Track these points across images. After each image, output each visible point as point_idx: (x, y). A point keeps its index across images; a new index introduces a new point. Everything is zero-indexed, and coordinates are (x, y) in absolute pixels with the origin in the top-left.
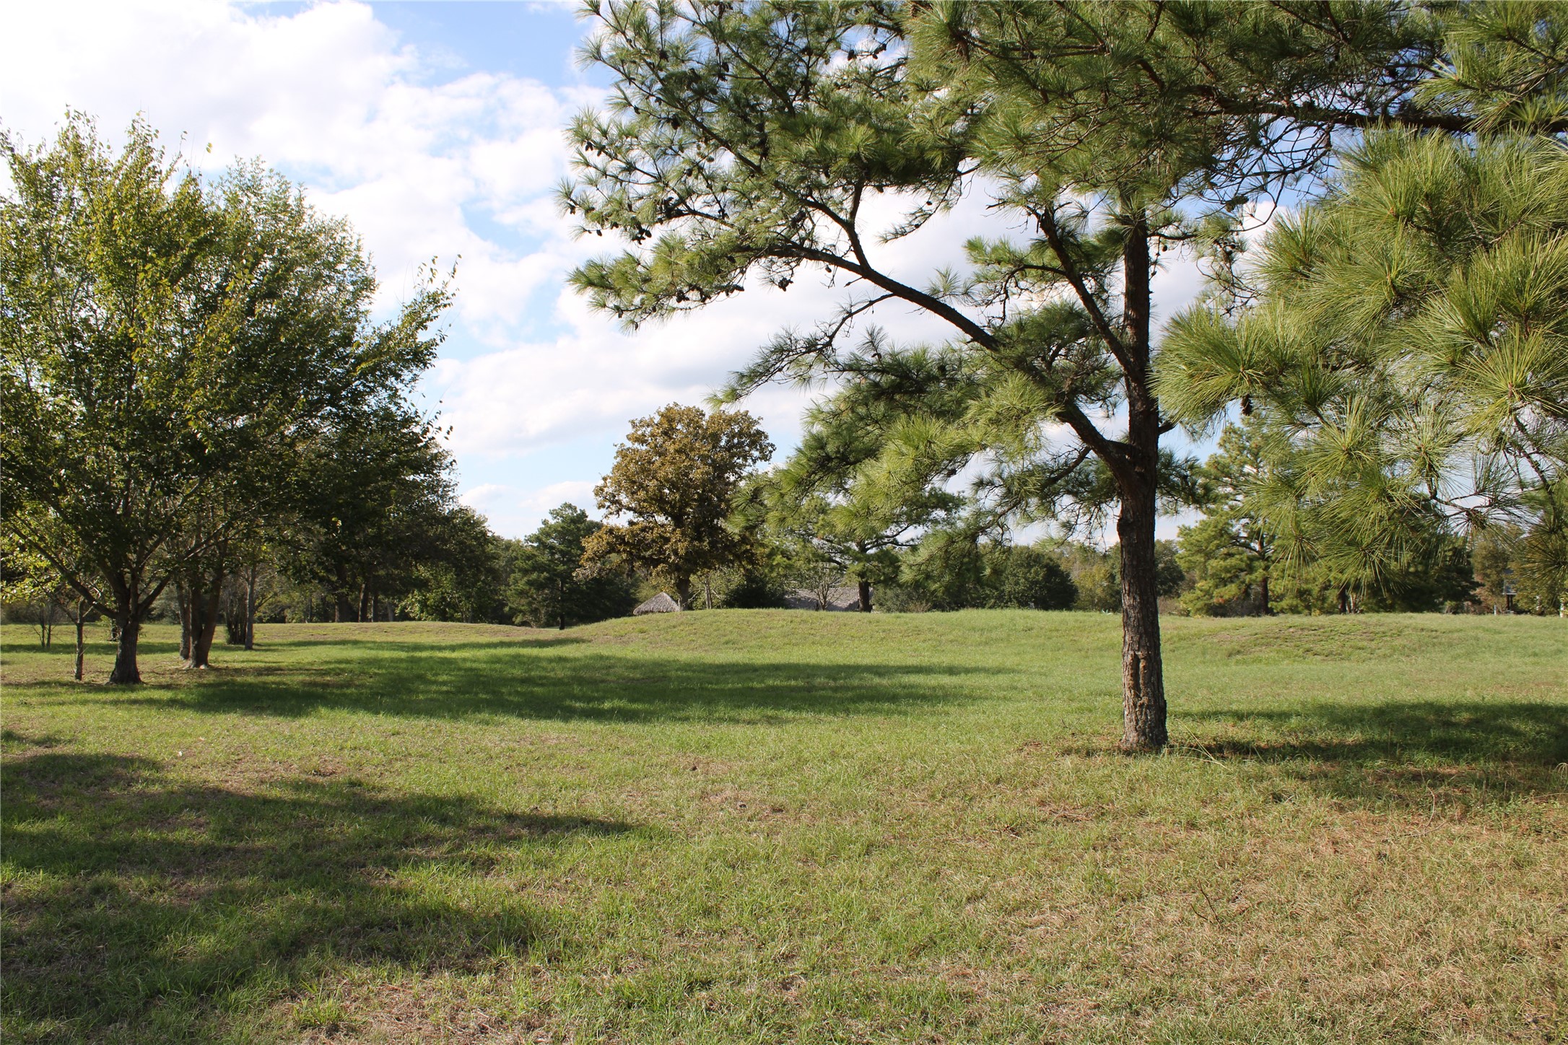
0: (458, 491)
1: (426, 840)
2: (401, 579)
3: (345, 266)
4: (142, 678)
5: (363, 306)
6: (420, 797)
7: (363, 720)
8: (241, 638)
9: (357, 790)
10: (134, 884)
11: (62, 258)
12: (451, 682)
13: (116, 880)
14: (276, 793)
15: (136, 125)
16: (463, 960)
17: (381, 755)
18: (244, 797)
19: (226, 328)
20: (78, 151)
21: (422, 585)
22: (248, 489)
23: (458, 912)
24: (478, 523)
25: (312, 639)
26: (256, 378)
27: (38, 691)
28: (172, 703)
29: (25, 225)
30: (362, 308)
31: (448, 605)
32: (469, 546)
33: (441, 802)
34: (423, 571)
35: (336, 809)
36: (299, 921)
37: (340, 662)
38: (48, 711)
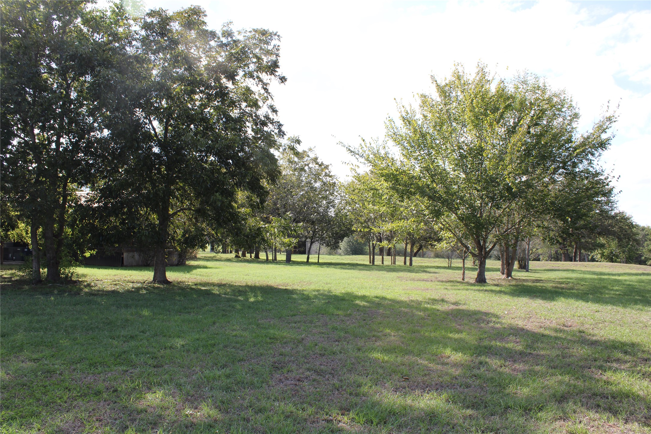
0: (618, 204)
1: (618, 360)
2: (592, 243)
3: (566, 109)
4: (487, 281)
5: (574, 125)
6: (613, 341)
7: (581, 304)
8: (524, 267)
9: (582, 334)
10: (494, 362)
11: (455, 119)
12: (620, 290)
13: (488, 360)
14: (547, 332)
15: (479, 64)
16: (643, 419)
17: (592, 320)
18: (534, 332)
19: (520, 140)
20: (459, 78)
21: (602, 246)
22: (529, 206)
23: (638, 396)
24: (628, 219)
25: (553, 268)
26: (531, 159)
27: (450, 284)
28: (500, 292)
29: (442, 108)
30: (574, 126)
31: (614, 255)
32: (625, 229)
33: (624, 344)
34: (602, 240)
35: (574, 342)
36: (563, 388)
37: (567, 278)
38: (455, 292)
